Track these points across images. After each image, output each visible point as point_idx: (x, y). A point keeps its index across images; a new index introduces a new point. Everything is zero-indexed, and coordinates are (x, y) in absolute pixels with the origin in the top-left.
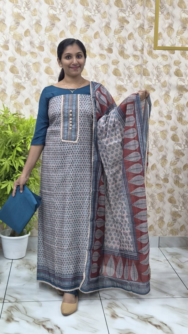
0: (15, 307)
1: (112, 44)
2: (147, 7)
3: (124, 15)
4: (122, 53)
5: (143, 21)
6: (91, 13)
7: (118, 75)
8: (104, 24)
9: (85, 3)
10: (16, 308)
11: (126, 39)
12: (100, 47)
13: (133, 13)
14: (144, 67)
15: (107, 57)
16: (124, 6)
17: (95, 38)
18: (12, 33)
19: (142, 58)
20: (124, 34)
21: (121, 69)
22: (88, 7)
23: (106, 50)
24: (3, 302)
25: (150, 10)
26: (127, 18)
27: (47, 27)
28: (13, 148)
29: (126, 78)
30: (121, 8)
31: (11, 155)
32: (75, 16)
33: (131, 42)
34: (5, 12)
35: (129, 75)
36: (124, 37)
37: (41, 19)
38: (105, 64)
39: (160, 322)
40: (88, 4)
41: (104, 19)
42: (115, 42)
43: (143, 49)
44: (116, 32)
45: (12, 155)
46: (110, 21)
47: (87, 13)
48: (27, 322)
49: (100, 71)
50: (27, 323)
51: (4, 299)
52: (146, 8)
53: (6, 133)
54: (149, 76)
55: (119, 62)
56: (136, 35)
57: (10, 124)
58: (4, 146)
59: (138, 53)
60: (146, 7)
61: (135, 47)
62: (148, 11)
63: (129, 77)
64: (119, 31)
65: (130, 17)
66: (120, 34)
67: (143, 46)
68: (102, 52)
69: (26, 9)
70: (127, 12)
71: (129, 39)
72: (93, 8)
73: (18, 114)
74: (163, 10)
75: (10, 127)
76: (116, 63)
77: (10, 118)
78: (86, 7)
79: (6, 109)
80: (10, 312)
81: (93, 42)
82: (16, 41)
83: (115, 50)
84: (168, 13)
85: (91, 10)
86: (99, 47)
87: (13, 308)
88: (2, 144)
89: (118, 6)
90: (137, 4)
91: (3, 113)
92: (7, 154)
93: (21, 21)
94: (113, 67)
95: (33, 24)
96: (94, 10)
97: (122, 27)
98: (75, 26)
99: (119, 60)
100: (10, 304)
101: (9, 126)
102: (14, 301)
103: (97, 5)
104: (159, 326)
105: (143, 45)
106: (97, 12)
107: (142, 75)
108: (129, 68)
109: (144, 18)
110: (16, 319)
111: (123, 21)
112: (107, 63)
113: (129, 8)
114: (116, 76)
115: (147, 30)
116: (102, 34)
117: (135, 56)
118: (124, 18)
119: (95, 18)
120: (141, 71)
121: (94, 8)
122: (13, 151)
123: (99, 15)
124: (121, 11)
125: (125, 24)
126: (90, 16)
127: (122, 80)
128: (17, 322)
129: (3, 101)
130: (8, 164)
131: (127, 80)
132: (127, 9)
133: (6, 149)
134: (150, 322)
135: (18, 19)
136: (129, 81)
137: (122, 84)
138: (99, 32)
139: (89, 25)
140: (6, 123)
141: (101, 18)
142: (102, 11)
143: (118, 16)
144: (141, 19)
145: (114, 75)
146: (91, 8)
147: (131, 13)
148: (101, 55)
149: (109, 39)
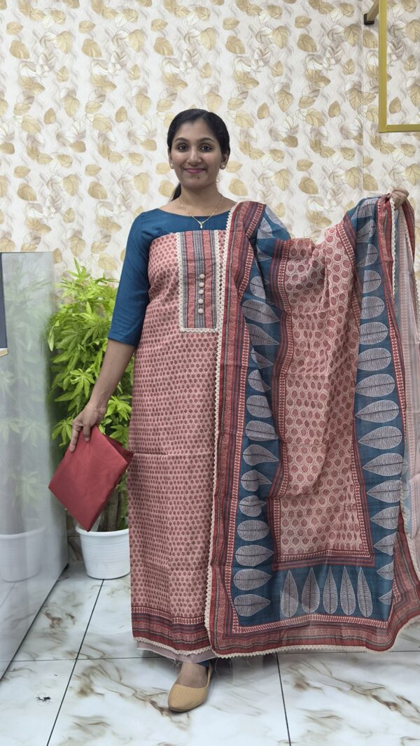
0: (99, 668)
1: (295, 128)
2: (366, 47)
3: (318, 67)
4: (317, 145)
5: (360, 76)
6: (250, 66)
7: (311, 191)
8: (277, 89)
9: (237, 47)
10: (102, 670)
11: (324, 115)
12: (271, 135)
13: (338, 61)
14: (365, 171)
15: (286, 155)
16: (318, 47)
17: (260, 116)
18: (91, 117)
19: (361, 153)
20: (320, 105)
21: (317, 178)
22: (244, 55)
23: (283, 140)
24: (77, 659)
25: (372, 53)
26: (325, 73)
27: (160, 100)
28: (97, 348)
29: (329, 197)
30: (311, 53)
31: (93, 362)
32: (217, 75)
33: (336, 121)
34: (76, 76)
35: (334, 191)
36: (320, 111)
37: (149, 86)
38: (283, 170)
39: (398, 697)
40: (244, 48)
41: (277, 78)
42: (301, 123)
43: (361, 135)
44: (304, 103)
45: (95, 363)
46: (291, 81)
47: (242, 68)
48: (121, 695)
49: (273, 185)
50: (120, 697)
51: (79, 653)
52: (365, 50)
53: (82, 318)
54: (377, 189)
55: (312, 164)
56: (346, 107)
57: (89, 300)
58: (79, 346)
59: (352, 144)
60: (364, 48)
61: (344, 131)
62: (369, 55)
63: (335, 194)
64: (310, 100)
65: (330, 70)
66: (311, 107)
67: (361, 129)
68: (275, 145)
69: (118, 66)
70: (325, 60)
71: (332, 115)
72: (253, 56)
73: (107, 278)
74: (399, 52)
75: (92, 306)
76: (305, 165)
77: (89, 289)
78: (239, 55)
79: (81, 270)
80: (88, 676)
81: (256, 126)
82: (99, 133)
83: (303, 140)
84: (412, 58)
85: (250, 61)
86: (269, 136)
87: (95, 671)
88: (74, 340)
89: (305, 49)
90: (346, 43)
91: (76, 278)
92: (84, 361)
93: (108, 92)
94: (299, 176)
95: (133, 95)
96: (257, 61)
97: (316, 91)
98: (218, 95)
99: (312, 161)
100: (89, 663)
101: (88, 305)
102: (98, 657)
103: (261, 51)
104: (395, 705)
105: (362, 127)
106: (261, 63)
107: (360, 189)
108: (333, 176)
109: (360, 71)
110: (98, 690)
111: (317, 80)
112: (288, 168)
113: (329, 52)
114: (306, 193)
115: (368, 96)
116: (275, 108)
117: (344, 150)
118: (318, 72)
119: (258, 77)
120: (359, 181)
121: (256, 57)
122: (96, 355)
123: (265, 71)
124: (312, 58)
125: (322, 84)
126: (249, 73)
127: (320, 201)
128: (99, 696)
129: (76, 255)
130: (87, 382)
131: (330, 201)
132: (324, 54)
133: (82, 350)
134: (376, 698)
135: (101, 88)
136: (334, 203)
137: (319, 208)
138: (269, 105)
139: (247, 92)
140: (83, 297)
141: (271, 75)
142: (273, 62)
143: (307, 70)
144: (355, 73)
145: (303, 191)
146: (250, 58)
147: (333, 61)
148: (274, 152)
149: (289, 119)
